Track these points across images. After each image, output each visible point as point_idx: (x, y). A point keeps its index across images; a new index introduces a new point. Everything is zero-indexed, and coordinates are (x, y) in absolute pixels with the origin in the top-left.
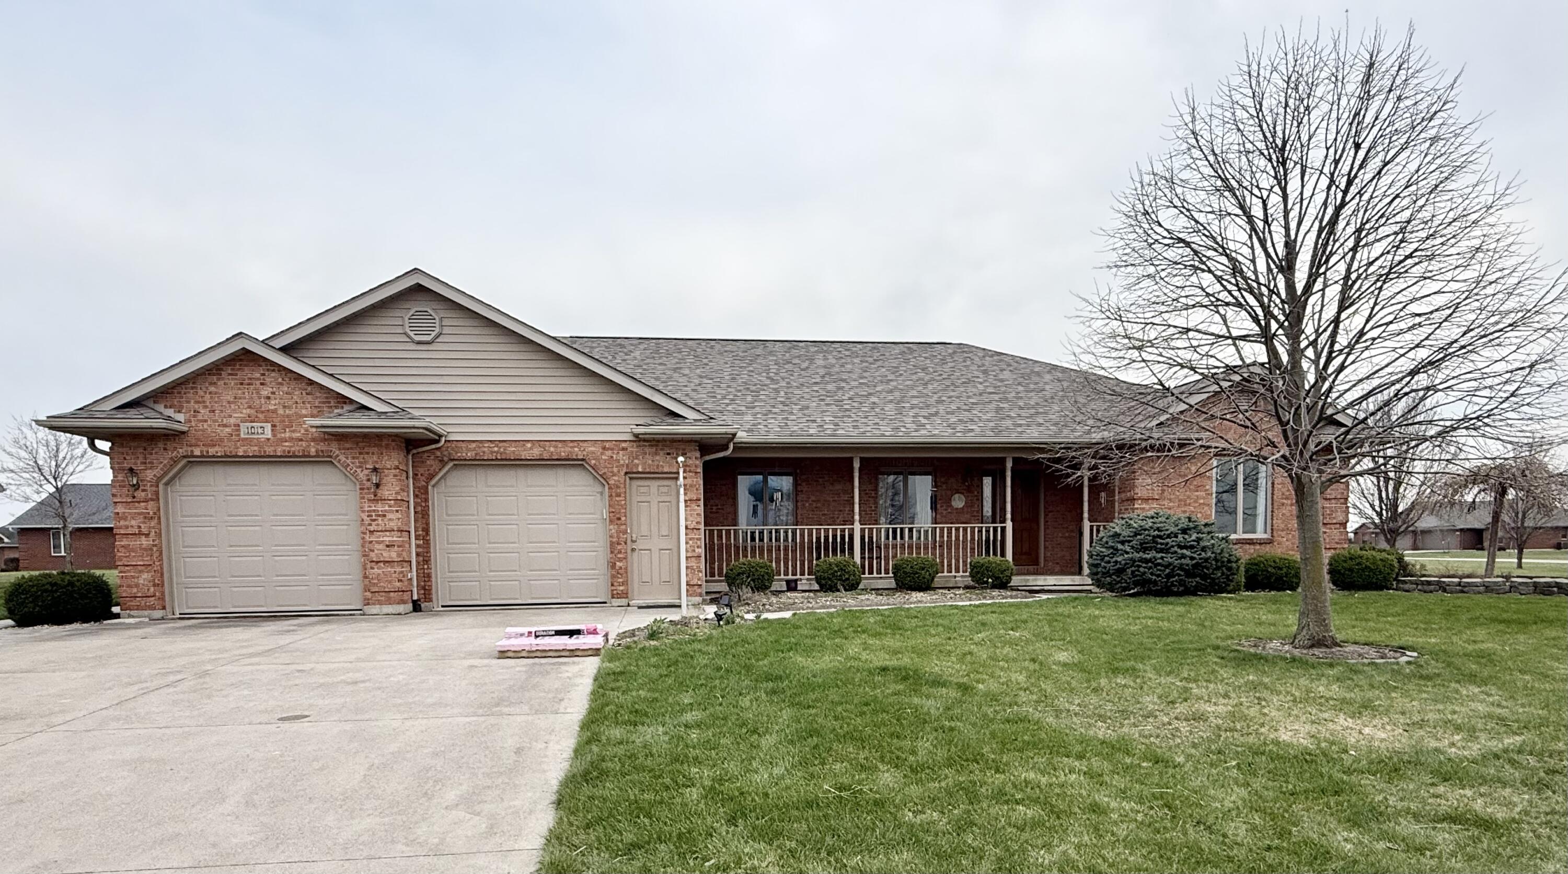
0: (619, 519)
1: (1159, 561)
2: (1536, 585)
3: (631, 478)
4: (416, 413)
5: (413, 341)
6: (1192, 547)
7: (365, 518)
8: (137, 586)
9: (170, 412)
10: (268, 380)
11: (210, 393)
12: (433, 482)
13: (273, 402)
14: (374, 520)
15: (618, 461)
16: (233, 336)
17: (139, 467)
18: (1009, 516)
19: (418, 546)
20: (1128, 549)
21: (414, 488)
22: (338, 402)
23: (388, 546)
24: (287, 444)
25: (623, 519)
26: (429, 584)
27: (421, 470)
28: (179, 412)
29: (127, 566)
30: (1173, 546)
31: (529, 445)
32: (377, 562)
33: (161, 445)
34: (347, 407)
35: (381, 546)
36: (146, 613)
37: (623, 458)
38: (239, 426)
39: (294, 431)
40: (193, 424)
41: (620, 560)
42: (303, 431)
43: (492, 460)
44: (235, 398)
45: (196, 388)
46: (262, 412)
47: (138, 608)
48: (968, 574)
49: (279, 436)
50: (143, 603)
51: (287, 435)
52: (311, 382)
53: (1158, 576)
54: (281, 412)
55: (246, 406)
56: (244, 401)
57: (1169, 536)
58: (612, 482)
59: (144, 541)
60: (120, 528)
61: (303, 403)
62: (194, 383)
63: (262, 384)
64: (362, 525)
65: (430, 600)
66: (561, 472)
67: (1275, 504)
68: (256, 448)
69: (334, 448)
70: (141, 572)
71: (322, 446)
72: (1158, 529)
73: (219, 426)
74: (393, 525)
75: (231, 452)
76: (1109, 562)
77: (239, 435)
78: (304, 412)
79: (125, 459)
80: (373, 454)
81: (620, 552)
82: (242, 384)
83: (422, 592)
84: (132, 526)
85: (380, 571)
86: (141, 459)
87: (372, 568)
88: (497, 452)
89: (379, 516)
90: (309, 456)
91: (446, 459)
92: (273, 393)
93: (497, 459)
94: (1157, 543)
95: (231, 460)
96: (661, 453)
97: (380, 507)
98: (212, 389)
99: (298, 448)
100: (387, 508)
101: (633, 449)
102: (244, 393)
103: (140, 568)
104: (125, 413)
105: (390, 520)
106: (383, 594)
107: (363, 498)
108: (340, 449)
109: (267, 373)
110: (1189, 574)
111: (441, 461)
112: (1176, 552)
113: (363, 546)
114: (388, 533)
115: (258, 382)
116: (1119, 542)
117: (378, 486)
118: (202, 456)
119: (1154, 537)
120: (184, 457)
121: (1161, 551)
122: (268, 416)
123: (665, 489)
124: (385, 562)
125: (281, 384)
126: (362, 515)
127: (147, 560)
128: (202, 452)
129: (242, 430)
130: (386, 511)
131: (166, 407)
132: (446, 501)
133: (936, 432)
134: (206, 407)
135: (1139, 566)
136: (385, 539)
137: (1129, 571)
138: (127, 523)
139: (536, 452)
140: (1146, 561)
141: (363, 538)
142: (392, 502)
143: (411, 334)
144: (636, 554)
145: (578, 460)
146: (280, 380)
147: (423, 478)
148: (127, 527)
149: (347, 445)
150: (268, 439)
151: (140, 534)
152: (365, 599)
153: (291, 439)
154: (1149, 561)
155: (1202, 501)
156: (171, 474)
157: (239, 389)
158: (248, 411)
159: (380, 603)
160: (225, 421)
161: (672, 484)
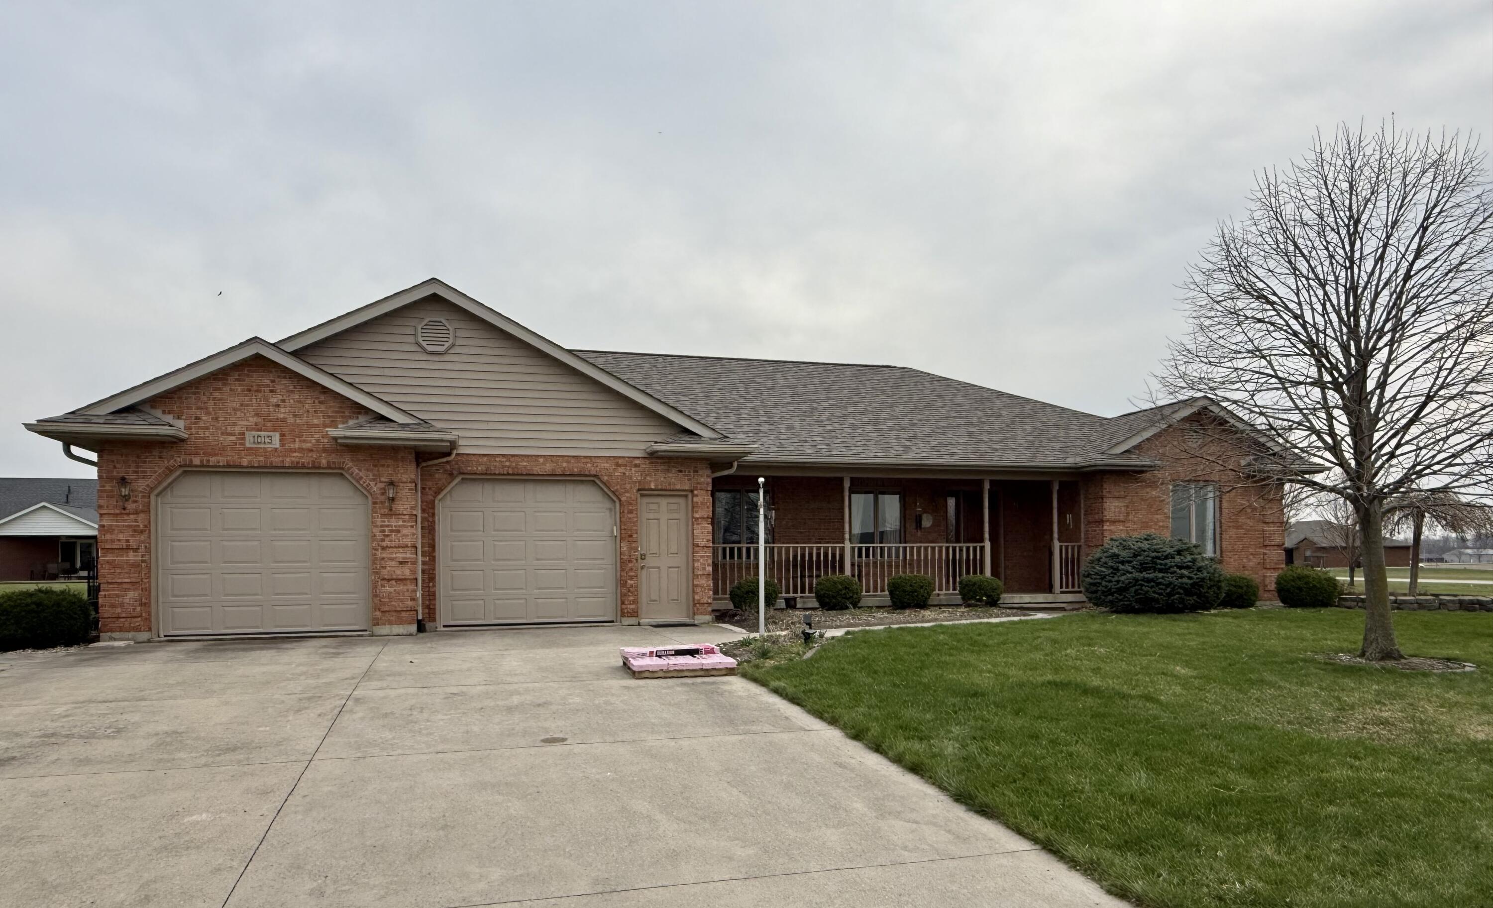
0: (631, 536)
1: (1160, 580)
3: (642, 495)
4: (439, 425)
5: (425, 351)
6: (1188, 567)
7: (378, 534)
8: (122, 605)
9: (169, 418)
10: (278, 388)
11: (214, 399)
12: (440, 496)
13: (282, 410)
14: (388, 536)
15: (631, 478)
16: (248, 341)
17: (131, 476)
18: (987, 536)
19: (424, 563)
20: (1130, 569)
21: (422, 502)
22: (354, 413)
23: (401, 563)
24: (295, 454)
25: (635, 536)
26: (432, 602)
27: (429, 484)
28: (179, 418)
29: (111, 583)
30: (1171, 567)
31: (541, 460)
32: (389, 580)
33: (156, 453)
34: (362, 419)
35: (393, 563)
36: (130, 635)
37: (636, 476)
38: (244, 434)
39: (304, 441)
40: (193, 431)
41: (631, 578)
42: (314, 441)
43: (504, 474)
44: (242, 405)
45: (199, 393)
46: (270, 421)
47: (121, 630)
48: (957, 592)
49: (287, 446)
50: (127, 624)
51: (297, 445)
52: (325, 390)
53: (1160, 594)
54: (291, 420)
55: (253, 413)
56: (250, 409)
57: (1166, 557)
58: (623, 499)
59: (132, 557)
60: (106, 541)
61: (315, 412)
62: (197, 388)
63: (271, 391)
64: (373, 541)
65: (434, 620)
66: (570, 488)
67: (1224, 527)
68: (262, 459)
69: (347, 461)
70: (126, 590)
71: (333, 458)
72: (1155, 551)
73: (222, 434)
74: (408, 541)
75: (234, 461)
76: (1110, 581)
77: (244, 444)
78: (316, 421)
79: (115, 467)
80: (388, 466)
81: (631, 569)
82: (249, 390)
83: (427, 611)
84: (119, 540)
85: (392, 590)
86: (133, 468)
87: (383, 586)
88: (509, 467)
89: (392, 531)
90: (319, 468)
91: (455, 472)
92: (283, 401)
93: (508, 474)
94: (1156, 564)
95: (234, 471)
96: (674, 470)
97: (394, 522)
98: (217, 394)
99: (308, 459)
100: (401, 523)
101: (645, 465)
102: (251, 400)
103: (125, 586)
104: (124, 418)
105: (404, 535)
106: (394, 614)
107: (376, 512)
108: (353, 461)
109: (277, 380)
110: (1188, 592)
111: (451, 474)
112: (1175, 572)
113: (374, 563)
114: (401, 550)
115: (267, 389)
116: (1119, 562)
117: (393, 500)
118: (202, 466)
119: (1153, 558)
120: (181, 466)
121: (1160, 571)
122: (277, 425)
123: (674, 507)
124: (397, 580)
125: (292, 392)
126: (375, 530)
127: (134, 577)
128: (202, 461)
129: (247, 439)
130: (400, 526)
131: (164, 412)
132: (451, 516)
133: (924, 454)
134: (208, 413)
135: (1142, 585)
136: (398, 555)
137: (1133, 589)
138: (114, 536)
139: (548, 467)
140: (1148, 581)
141: (375, 554)
142: (407, 517)
143: (424, 344)
144: (644, 572)
145: (590, 475)
146: (291, 388)
147: (431, 492)
148: (113, 541)
149: (361, 457)
150: (276, 449)
151: (128, 548)
152: (374, 619)
153: (301, 450)
154: (1152, 580)
155: (1161, 524)
156: (165, 484)
157: (246, 395)
158: (255, 419)
159: (391, 623)
160: (229, 430)
161: (682, 501)
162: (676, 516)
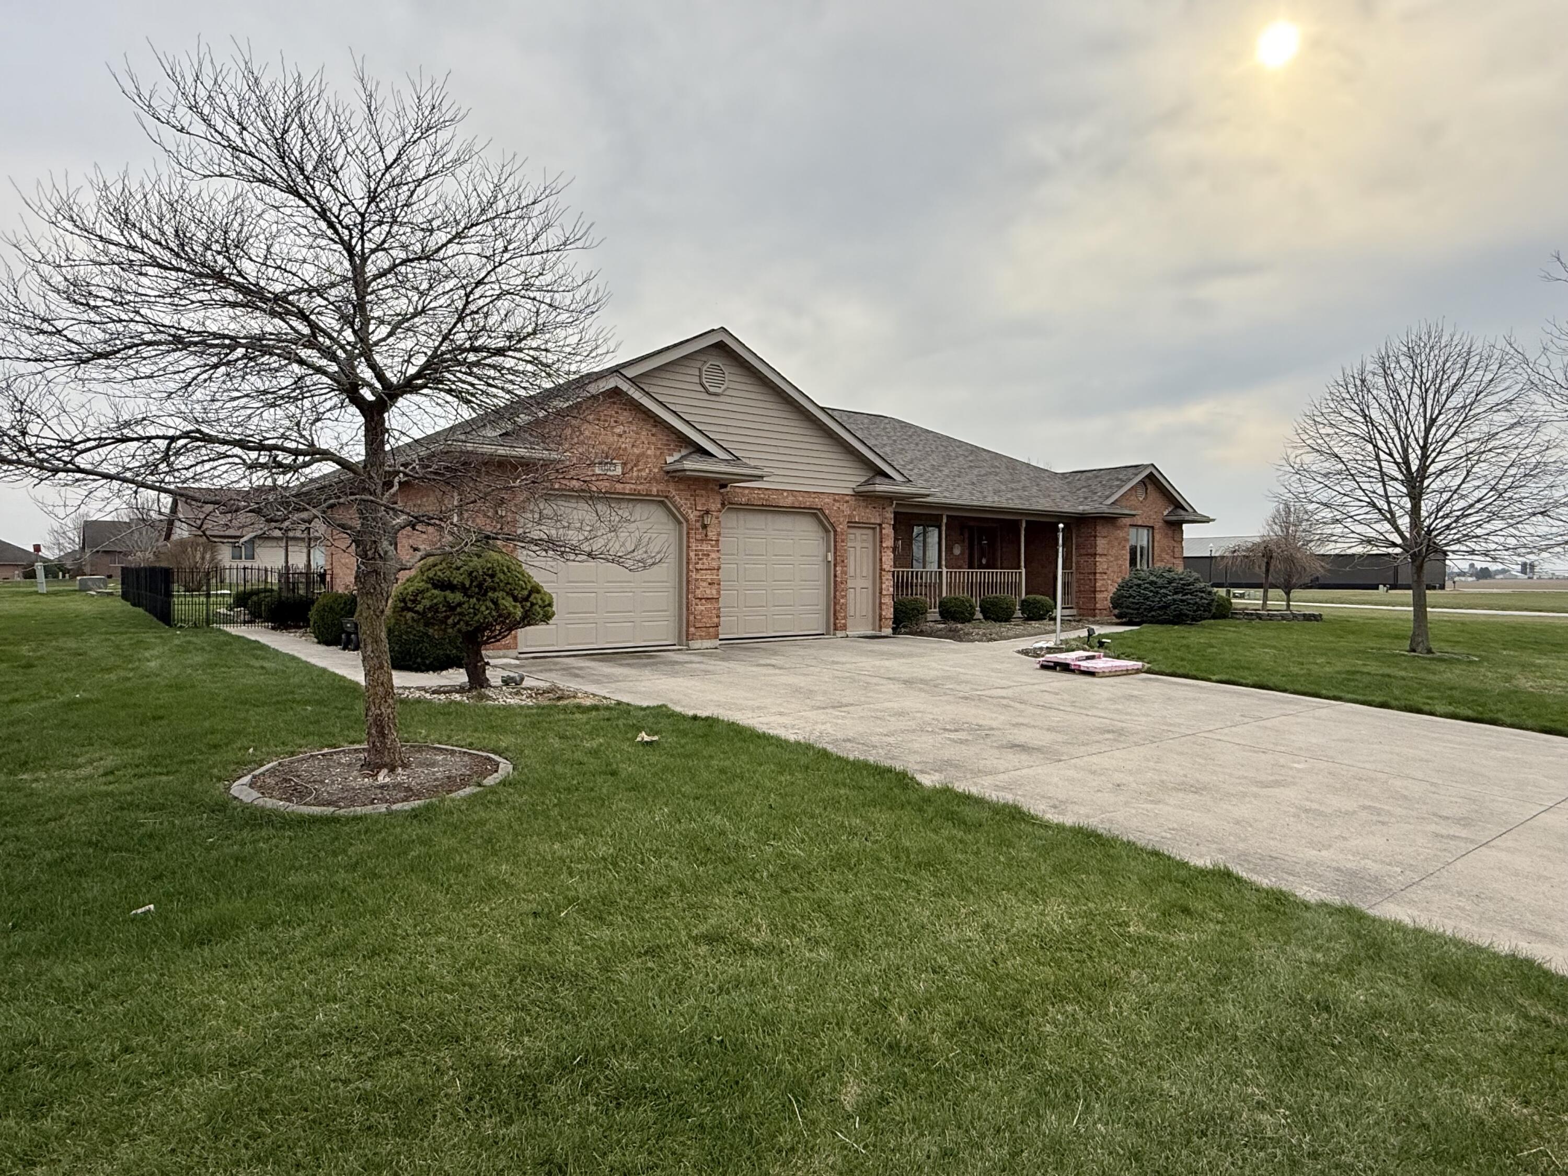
0: (843, 561)
2: (1304, 615)
3: (848, 527)
5: (707, 392)
7: (693, 556)
10: (621, 419)
11: (571, 426)
13: (624, 440)
14: (700, 559)
15: (843, 511)
18: (1023, 564)
22: (677, 446)
23: (710, 584)
24: (633, 482)
32: (701, 599)
35: (705, 584)
37: (847, 510)
38: (594, 461)
39: (640, 470)
41: (841, 597)
42: (647, 471)
44: (593, 433)
46: (614, 450)
49: (628, 473)
51: (635, 473)
54: (630, 450)
55: (601, 442)
56: (599, 437)
58: (837, 529)
61: (649, 443)
63: (615, 421)
64: (691, 562)
66: (797, 518)
67: (1155, 560)
68: (608, 485)
69: (673, 491)
71: (661, 487)
73: (577, 460)
75: (586, 486)
77: (594, 471)
78: (649, 452)
80: (702, 496)
81: (842, 590)
82: (599, 420)
85: (703, 608)
87: (697, 604)
88: (764, 499)
89: (704, 555)
90: (650, 496)
92: (625, 432)
93: (764, 505)
95: (583, 495)
96: (872, 507)
98: (573, 422)
99: (643, 487)
100: (710, 548)
101: (853, 502)
102: (600, 429)
105: (712, 559)
106: (705, 629)
107: (692, 537)
108: (676, 491)
109: (620, 411)
113: (690, 583)
114: (710, 572)
115: (612, 420)
118: (560, 489)
120: (543, 489)
122: (619, 454)
123: (867, 537)
124: (707, 599)
125: (631, 423)
126: (691, 553)
128: (560, 485)
129: (597, 466)
130: (709, 551)
134: (567, 440)
136: (708, 577)
139: (789, 501)
141: (691, 576)
142: (715, 543)
143: (707, 385)
145: (816, 509)
149: (681, 487)
150: (619, 476)
152: (689, 634)
153: (637, 477)
157: (596, 425)
158: (603, 447)
159: (702, 638)
160: (582, 456)
161: (870, 532)
162: (865, 545)
